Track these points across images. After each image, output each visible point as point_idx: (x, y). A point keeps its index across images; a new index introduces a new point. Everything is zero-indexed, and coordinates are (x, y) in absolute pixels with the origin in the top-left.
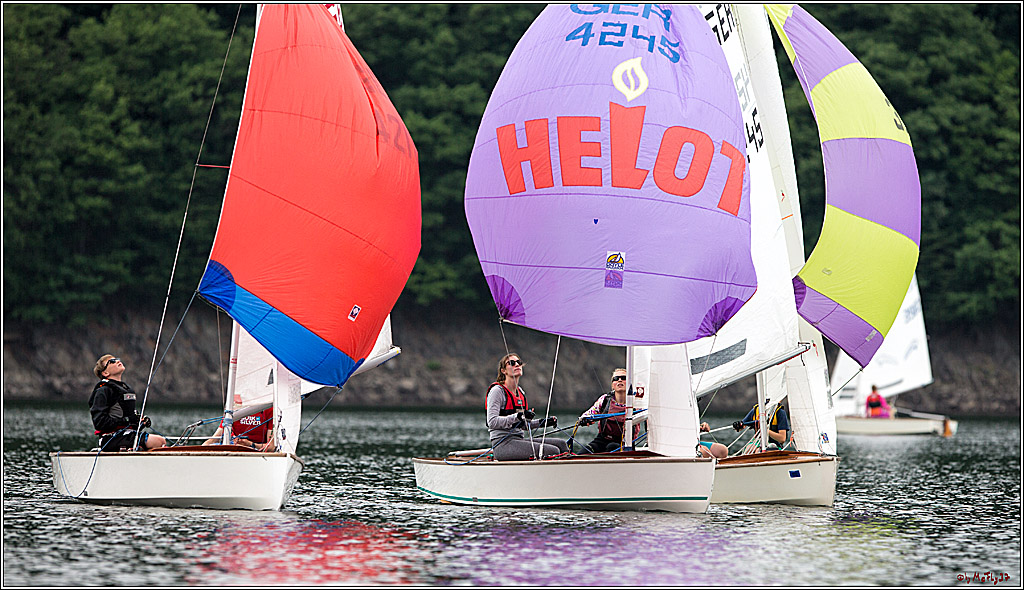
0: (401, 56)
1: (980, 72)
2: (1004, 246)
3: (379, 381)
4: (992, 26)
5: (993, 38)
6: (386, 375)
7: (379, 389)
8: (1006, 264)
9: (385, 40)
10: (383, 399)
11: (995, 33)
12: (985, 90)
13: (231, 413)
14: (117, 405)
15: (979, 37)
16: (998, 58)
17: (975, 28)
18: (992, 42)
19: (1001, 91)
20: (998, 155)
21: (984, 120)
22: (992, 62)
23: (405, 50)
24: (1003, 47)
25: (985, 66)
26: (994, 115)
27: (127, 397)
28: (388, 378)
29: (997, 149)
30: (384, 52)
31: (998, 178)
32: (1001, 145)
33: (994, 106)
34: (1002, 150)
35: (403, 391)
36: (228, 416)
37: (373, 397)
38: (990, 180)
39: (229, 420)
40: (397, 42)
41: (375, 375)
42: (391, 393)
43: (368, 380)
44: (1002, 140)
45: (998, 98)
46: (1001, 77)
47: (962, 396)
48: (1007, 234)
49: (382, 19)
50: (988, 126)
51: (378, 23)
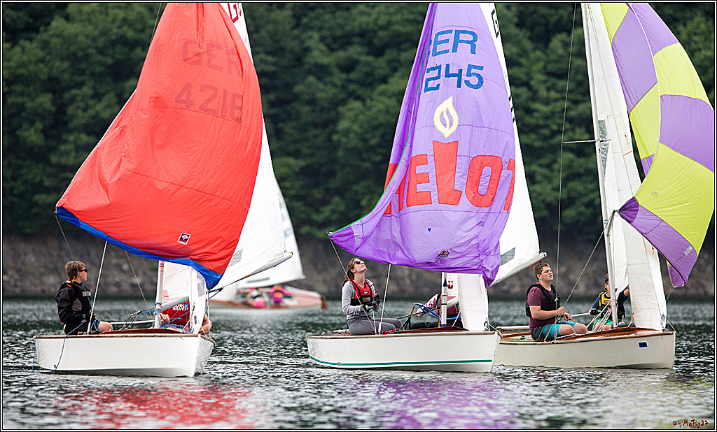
0: (130, 59)
1: (520, 65)
2: (539, 182)
3: (117, 279)
4: (528, 34)
5: (529, 41)
6: (122, 275)
7: (117, 284)
8: (540, 194)
9: (118, 48)
10: (120, 291)
11: (530, 39)
12: (524, 77)
13: (160, 304)
14: (77, 300)
15: (519, 42)
16: (532, 56)
17: (516, 36)
18: (528, 45)
19: (535, 77)
20: (533, 121)
21: (524, 97)
22: (528, 58)
23: (132, 55)
24: (536, 48)
25: (523, 61)
26: (530, 94)
27: (85, 294)
28: (123, 276)
29: (532, 117)
30: (117, 56)
31: (533, 136)
32: (536, 115)
33: (530, 88)
34: (536, 118)
35: (134, 286)
36: (158, 307)
37: (113, 290)
38: (529, 138)
39: (159, 309)
40: (126, 49)
41: (115, 275)
42: (125, 286)
43: (110, 279)
44: (536, 111)
45: (533, 83)
46: (535, 68)
47: (511, 283)
48: (541, 174)
49: (116, 34)
50: (526, 101)
51: (114, 37)
